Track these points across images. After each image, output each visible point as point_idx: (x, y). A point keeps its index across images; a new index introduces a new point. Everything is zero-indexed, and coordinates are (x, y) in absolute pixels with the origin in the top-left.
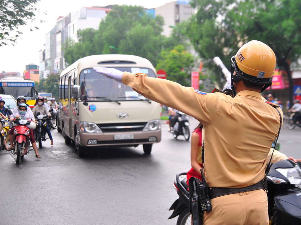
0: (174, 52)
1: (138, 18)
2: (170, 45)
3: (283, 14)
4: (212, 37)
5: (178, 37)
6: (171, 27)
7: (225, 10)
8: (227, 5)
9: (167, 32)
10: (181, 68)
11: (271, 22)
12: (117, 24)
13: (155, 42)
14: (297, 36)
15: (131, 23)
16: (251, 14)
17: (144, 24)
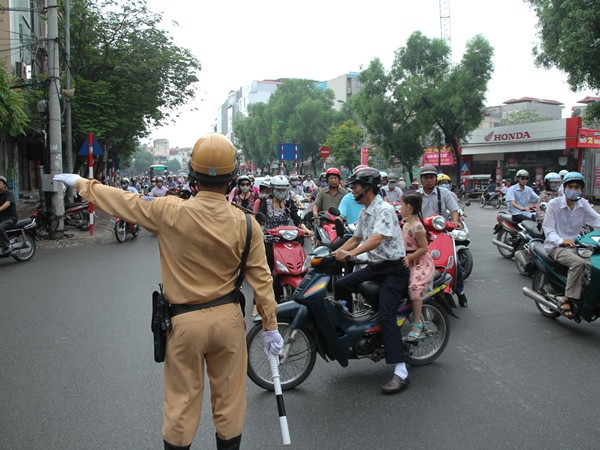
0: (344, 127)
1: (308, 92)
2: (340, 119)
3: (450, 90)
4: (382, 112)
5: (349, 111)
6: (340, 101)
7: (394, 84)
8: (396, 80)
9: (337, 107)
10: (351, 144)
11: (438, 98)
12: (286, 98)
13: (325, 116)
14: (464, 112)
15: (301, 96)
16: (420, 90)
17: (314, 98)
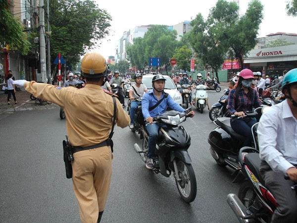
0: (182, 49)
1: (164, 32)
2: (180, 45)
3: (239, 29)
4: (202, 41)
5: (185, 41)
6: (180, 36)
7: (209, 27)
8: (210, 24)
9: (179, 39)
10: (185, 58)
11: (232, 33)
12: (153, 35)
13: (172, 44)
14: (246, 41)
15: (160, 34)
16: (222, 29)
17: (167, 35)
